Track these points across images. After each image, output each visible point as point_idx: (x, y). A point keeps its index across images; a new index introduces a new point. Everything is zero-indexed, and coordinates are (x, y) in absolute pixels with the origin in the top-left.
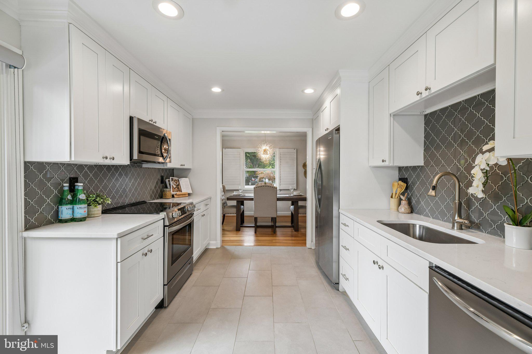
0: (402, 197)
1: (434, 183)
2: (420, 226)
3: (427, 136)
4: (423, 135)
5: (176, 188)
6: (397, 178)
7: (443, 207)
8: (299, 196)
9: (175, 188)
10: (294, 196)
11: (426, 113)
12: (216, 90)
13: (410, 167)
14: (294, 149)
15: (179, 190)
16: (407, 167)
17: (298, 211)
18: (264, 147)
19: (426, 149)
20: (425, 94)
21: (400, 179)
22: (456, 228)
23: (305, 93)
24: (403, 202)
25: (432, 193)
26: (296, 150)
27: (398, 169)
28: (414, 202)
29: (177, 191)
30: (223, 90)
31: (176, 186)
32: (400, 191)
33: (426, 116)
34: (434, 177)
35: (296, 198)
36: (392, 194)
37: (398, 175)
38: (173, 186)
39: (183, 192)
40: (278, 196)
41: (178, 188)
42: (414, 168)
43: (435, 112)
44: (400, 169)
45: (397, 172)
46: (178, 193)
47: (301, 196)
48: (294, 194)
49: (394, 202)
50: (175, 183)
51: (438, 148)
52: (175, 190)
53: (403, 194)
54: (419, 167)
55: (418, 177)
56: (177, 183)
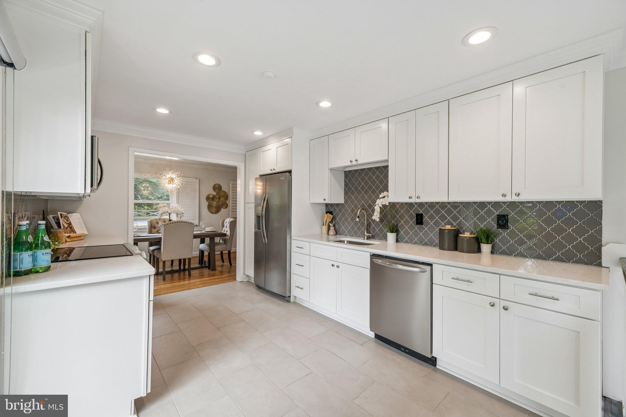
0: (330, 224)
1: (358, 214)
2: (347, 241)
3: (346, 185)
4: (343, 184)
5: (69, 228)
6: (325, 211)
7: (356, 228)
8: (212, 232)
9: (67, 228)
10: (207, 232)
11: (345, 170)
12: (163, 111)
13: (335, 204)
14: (197, 179)
15: (73, 231)
16: (332, 204)
17: (215, 248)
18: (170, 175)
19: (346, 193)
20: (354, 163)
21: (327, 213)
22: (365, 239)
23: (254, 134)
24: (332, 228)
25: (357, 220)
26: (198, 179)
27: (325, 205)
28: (337, 227)
29: (70, 233)
30: (171, 112)
31: (68, 225)
32: (328, 221)
33: (345, 172)
34: (357, 211)
35: (211, 234)
36: (324, 223)
37: (325, 209)
38: (63, 225)
39: (77, 233)
40: (195, 233)
41: (71, 228)
42: (338, 205)
43: (351, 171)
44: (327, 205)
45: (325, 207)
46: (72, 235)
47: (214, 232)
48: (206, 230)
49: (325, 228)
50: (66, 221)
51: (353, 193)
52: (67, 231)
53: (331, 222)
54: (340, 204)
55: (340, 210)
56: (68, 221)
